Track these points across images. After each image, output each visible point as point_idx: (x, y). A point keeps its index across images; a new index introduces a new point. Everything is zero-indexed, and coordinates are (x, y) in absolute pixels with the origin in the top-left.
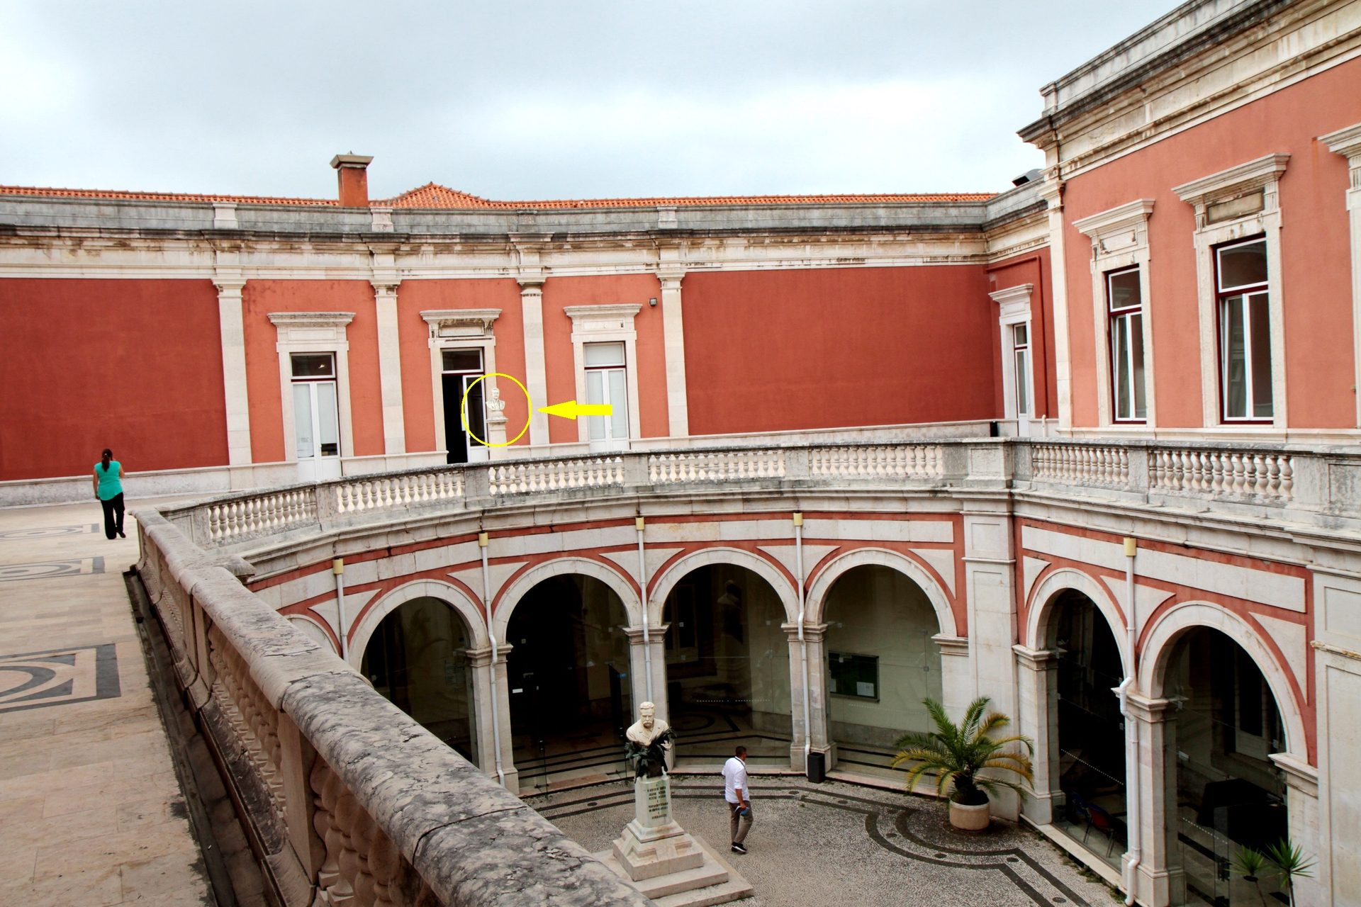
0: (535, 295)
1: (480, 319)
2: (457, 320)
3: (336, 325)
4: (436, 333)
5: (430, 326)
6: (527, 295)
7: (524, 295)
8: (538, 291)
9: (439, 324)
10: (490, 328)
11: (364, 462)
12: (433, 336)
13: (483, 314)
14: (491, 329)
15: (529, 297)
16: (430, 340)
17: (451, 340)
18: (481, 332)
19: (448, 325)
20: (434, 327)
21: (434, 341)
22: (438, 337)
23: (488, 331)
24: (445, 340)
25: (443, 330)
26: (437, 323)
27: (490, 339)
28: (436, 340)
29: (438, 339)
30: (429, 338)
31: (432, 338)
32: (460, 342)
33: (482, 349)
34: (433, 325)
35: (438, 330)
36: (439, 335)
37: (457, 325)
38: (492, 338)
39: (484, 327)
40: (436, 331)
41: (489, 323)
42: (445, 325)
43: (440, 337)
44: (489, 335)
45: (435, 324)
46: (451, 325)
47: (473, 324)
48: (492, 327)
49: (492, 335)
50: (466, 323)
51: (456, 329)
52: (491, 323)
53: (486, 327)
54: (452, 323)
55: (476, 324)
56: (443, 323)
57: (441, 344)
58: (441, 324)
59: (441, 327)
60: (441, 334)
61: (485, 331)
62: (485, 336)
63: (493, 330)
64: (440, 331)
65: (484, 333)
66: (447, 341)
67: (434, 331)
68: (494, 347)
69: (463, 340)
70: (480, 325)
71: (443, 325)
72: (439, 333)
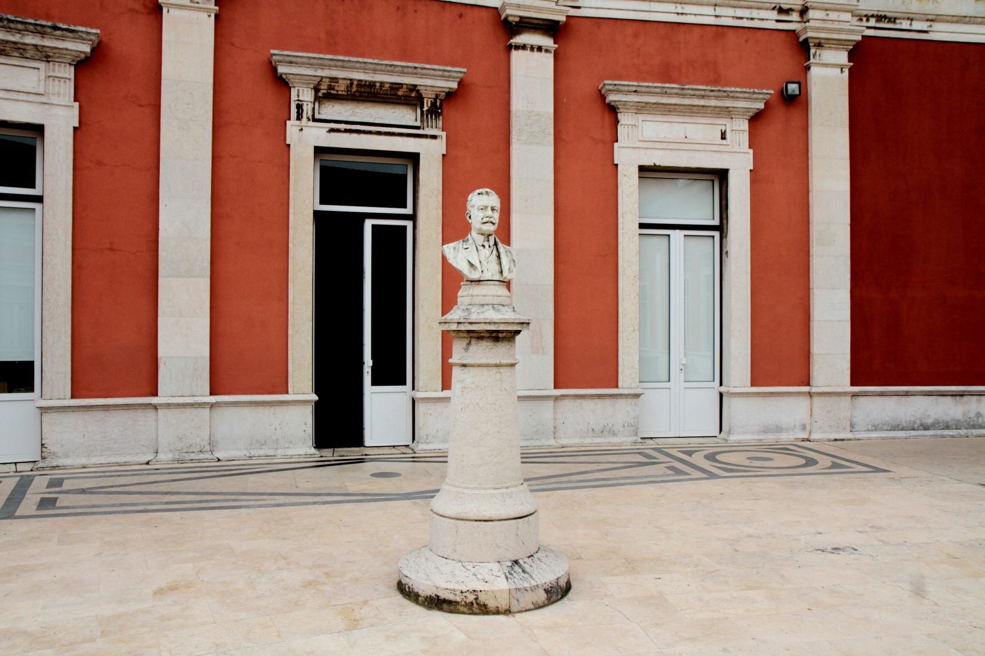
0: (540, 49)
1: (413, 88)
2: (361, 83)
4: (307, 109)
5: (294, 93)
6: (524, 47)
7: (517, 47)
8: (547, 42)
9: (316, 90)
10: (435, 111)
11: (100, 414)
12: (299, 118)
13: (423, 76)
14: (437, 115)
15: (527, 53)
16: (292, 126)
17: (343, 130)
18: (414, 118)
19: (337, 91)
20: (303, 94)
21: (300, 128)
22: (311, 120)
23: (429, 116)
24: (327, 130)
25: (324, 104)
26: (312, 86)
27: (434, 137)
28: (305, 125)
29: (311, 123)
30: (290, 119)
31: (297, 120)
32: (363, 136)
33: (414, 158)
34: (301, 89)
35: (311, 102)
36: (313, 115)
37: (360, 96)
38: (439, 136)
39: (422, 107)
40: (307, 104)
41: (433, 98)
42: (329, 91)
43: (315, 120)
44: (432, 127)
45: (307, 87)
46: (344, 93)
47: (397, 97)
48: (440, 111)
49: (439, 128)
50: (379, 96)
51: (357, 106)
52: (438, 100)
53: (427, 108)
54: (348, 91)
55: (403, 98)
56: (326, 87)
57: (318, 138)
58: (321, 89)
59: (320, 94)
60: (319, 113)
61: (422, 119)
62: (423, 129)
63: (441, 117)
64: (317, 105)
65: (421, 121)
66: (332, 130)
67: (302, 104)
68: (441, 156)
69: (370, 133)
70: (413, 102)
71: (325, 91)
72: (314, 109)
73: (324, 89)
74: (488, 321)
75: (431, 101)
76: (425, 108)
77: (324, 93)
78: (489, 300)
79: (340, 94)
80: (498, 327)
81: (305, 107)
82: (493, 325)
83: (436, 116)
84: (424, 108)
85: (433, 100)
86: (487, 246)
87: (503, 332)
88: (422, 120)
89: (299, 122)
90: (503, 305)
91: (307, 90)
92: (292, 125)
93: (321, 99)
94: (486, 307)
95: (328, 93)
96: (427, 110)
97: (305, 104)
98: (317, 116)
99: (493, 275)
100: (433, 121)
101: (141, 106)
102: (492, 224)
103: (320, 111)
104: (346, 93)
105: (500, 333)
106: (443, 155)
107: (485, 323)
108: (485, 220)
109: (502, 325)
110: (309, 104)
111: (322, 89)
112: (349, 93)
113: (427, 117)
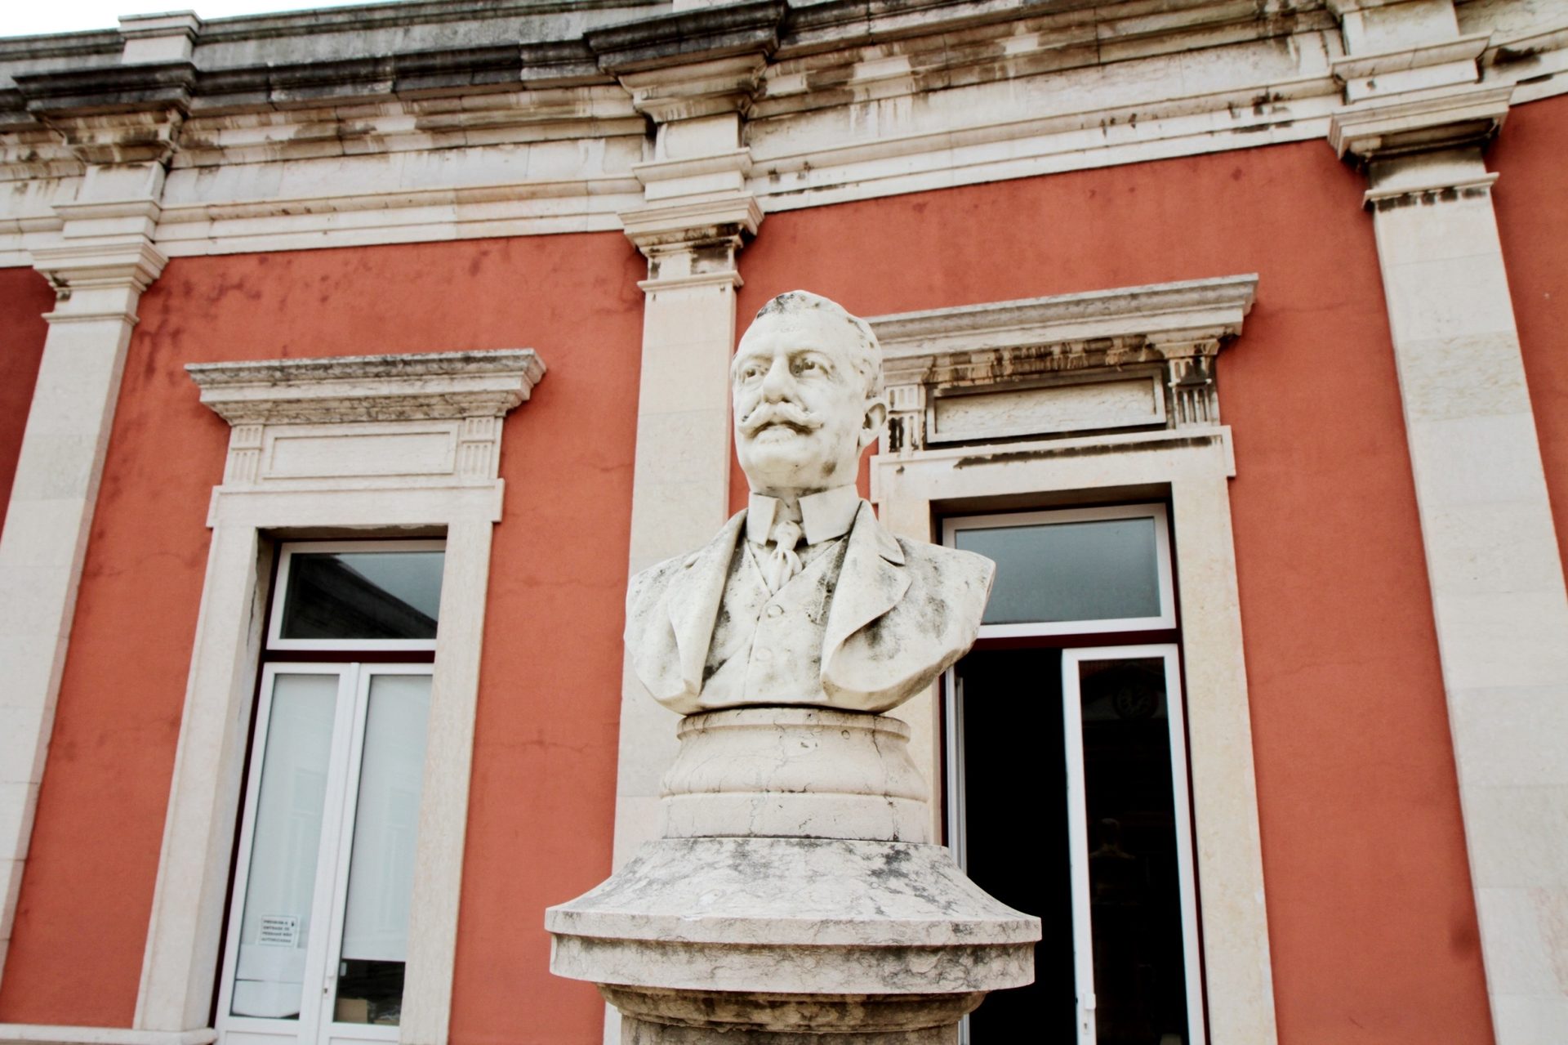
0: (1449, 193)
1: (1139, 342)
2: (1019, 355)
3: (460, 410)
4: (912, 428)
6: (1405, 199)
7: (1387, 204)
8: (1471, 172)
9: (929, 385)
10: (1196, 385)
12: (895, 447)
13: (1156, 311)
14: (1206, 392)
15: (1418, 209)
17: (989, 457)
18: (1152, 407)
19: (973, 380)
20: (902, 399)
21: (898, 467)
22: (921, 447)
23: (1186, 397)
24: (956, 462)
25: (947, 411)
26: (919, 379)
27: (1203, 441)
28: (907, 459)
29: (922, 454)
30: (877, 453)
31: (891, 451)
32: (1034, 463)
33: (1159, 497)
34: (897, 390)
35: (919, 412)
36: (925, 438)
37: (1022, 381)
38: (1215, 437)
39: (1166, 379)
40: (912, 418)
41: (1190, 357)
42: (955, 384)
43: (929, 446)
44: (1195, 421)
45: (909, 384)
46: (987, 382)
47: (1107, 369)
48: (1209, 381)
49: (1213, 420)
50: (1064, 374)
51: (1016, 404)
52: (1203, 359)
53: (1178, 381)
54: (995, 377)
55: (1119, 369)
56: (947, 377)
57: (936, 482)
58: (938, 383)
59: (937, 393)
60: (936, 431)
61: (1170, 406)
62: (1174, 427)
63: (1215, 396)
64: (931, 414)
65: (1167, 412)
66: (966, 462)
67: (901, 419)
68: (1225, 483)
69: (1050, 454)
70: (1140, 374)
71: (947, 386)
72: (925, 424)
73: (946, 382)
74: (649, 935)
75: (1188, 363)
76: (1174, 381)
77: (945, 390)
78: (734, 812)
79: (979, 386)
80: (712, 975)
81: (906, 425)
82: (683, 956)
83: (1201, 394)
84: (1169, 381)
85: (1191, 361)
86: (786, 543)
87: (776, 1002)
88: (1170, 408)
89: (895, 455)
90: (809, 840)
91: (911, 390)
92: (880, 464)
93: (939, 403)
94: (705, 851)
95: (954, 388)
96: (1178, 385)
97: (906, 417)
98: (932, 438)
99: (771, 678)
100: (1197, 405)
101: (606, 470)
102: (790, 432)
103: (939, 427)
104: (992, 382)
105: (757, 1006)
106: (1230, 479)
107: (642, 944)
108: (764, 412)
109: (736, 959)
110: (916, 415)
111: (942, 382)
112: (998, 379)
113: (1180, 398)
